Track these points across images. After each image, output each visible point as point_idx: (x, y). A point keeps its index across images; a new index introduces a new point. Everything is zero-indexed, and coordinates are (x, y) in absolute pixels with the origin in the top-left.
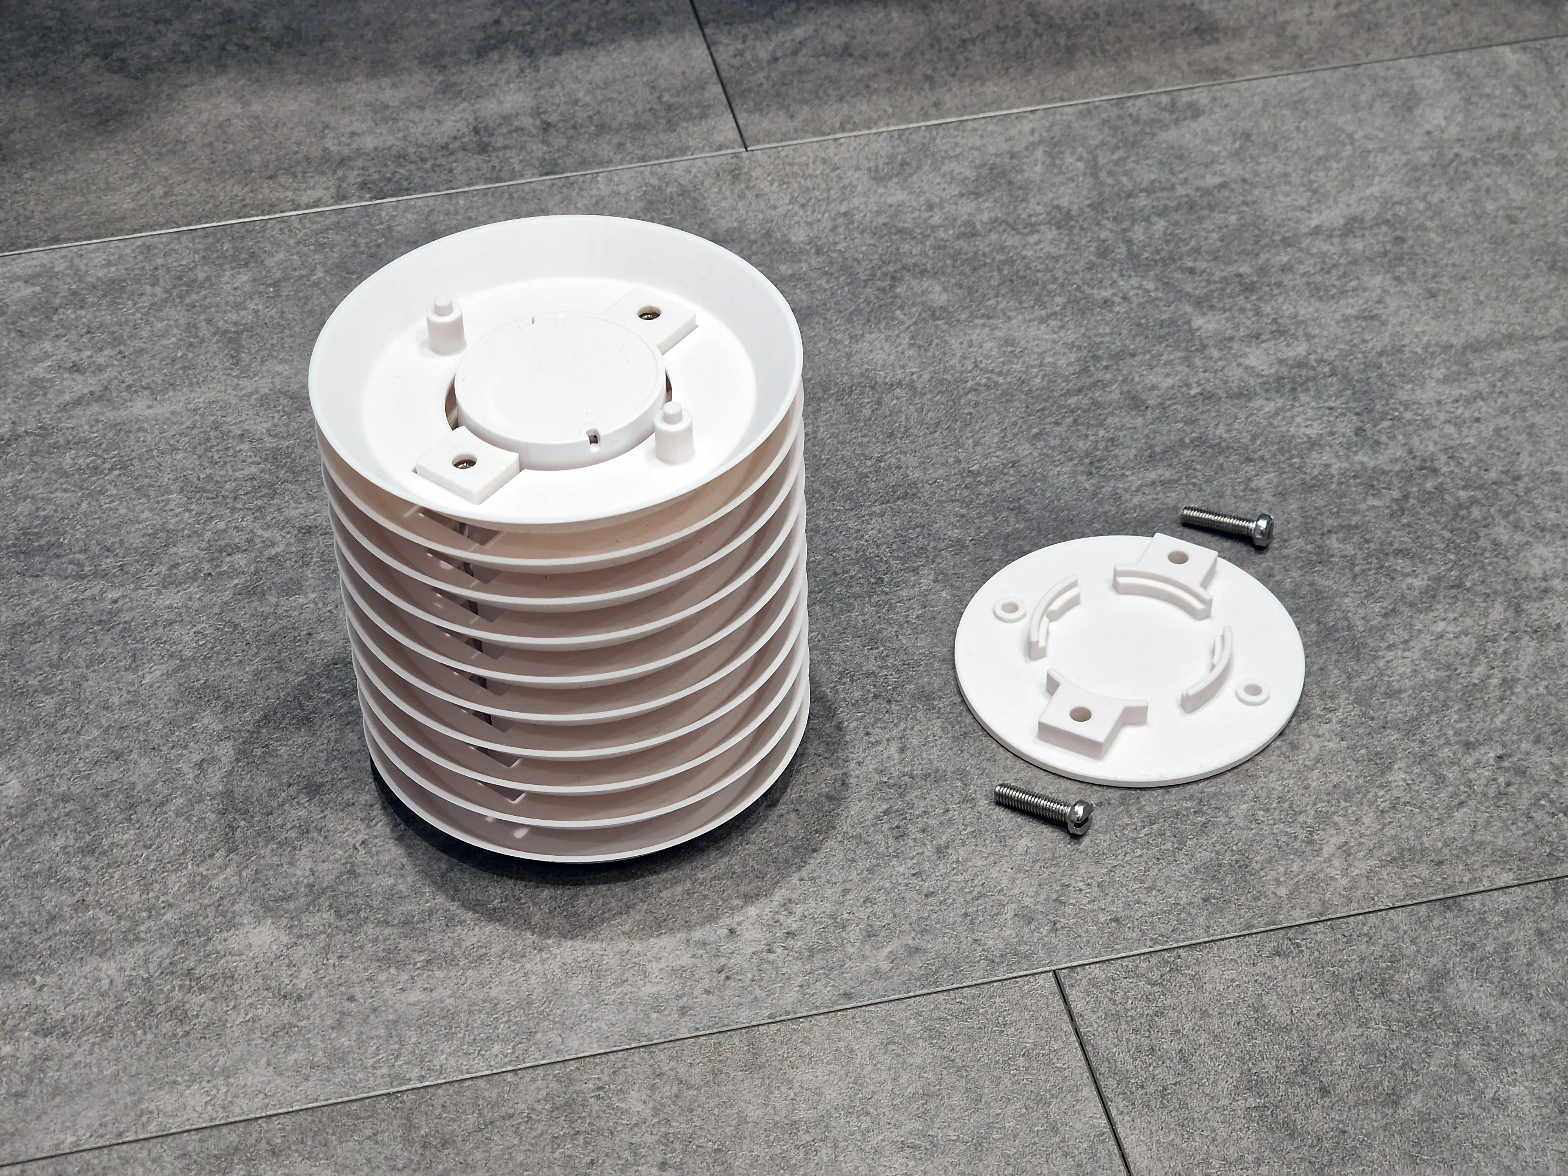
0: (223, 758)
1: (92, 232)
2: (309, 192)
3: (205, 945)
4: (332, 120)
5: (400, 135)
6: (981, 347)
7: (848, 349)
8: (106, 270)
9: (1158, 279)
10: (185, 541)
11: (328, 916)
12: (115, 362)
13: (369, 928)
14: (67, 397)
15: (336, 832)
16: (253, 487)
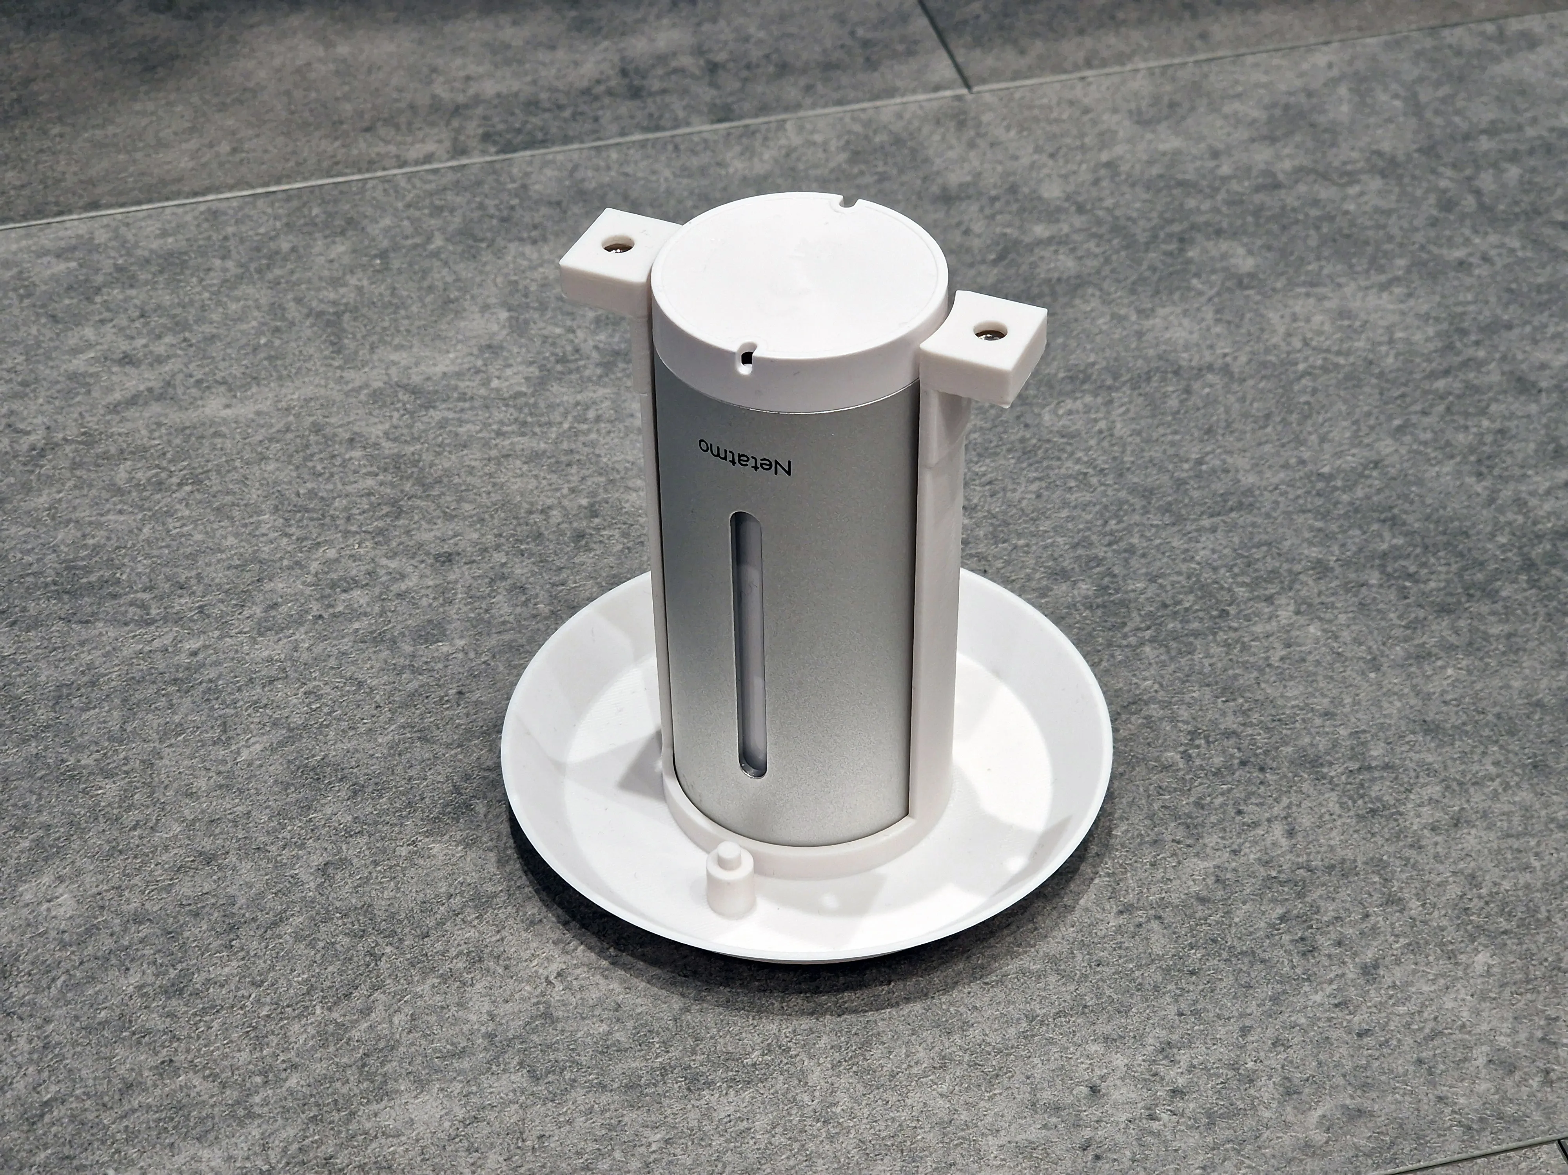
0: (355, 861)
1: (141, 196)
2: (418, 146)
3: (348, 1122)
4: (440, 62)
5: (529, 79)
6: (1308, 320)
7: (1136, 327)
8: (161, 241)
9: (1523, 235)
10: (285, 575)
11: (520, 1078)
12: (179, 352)
13: (578, 1095)
14: (117, 396)
15: (519, 960)
16: (371, 504)
